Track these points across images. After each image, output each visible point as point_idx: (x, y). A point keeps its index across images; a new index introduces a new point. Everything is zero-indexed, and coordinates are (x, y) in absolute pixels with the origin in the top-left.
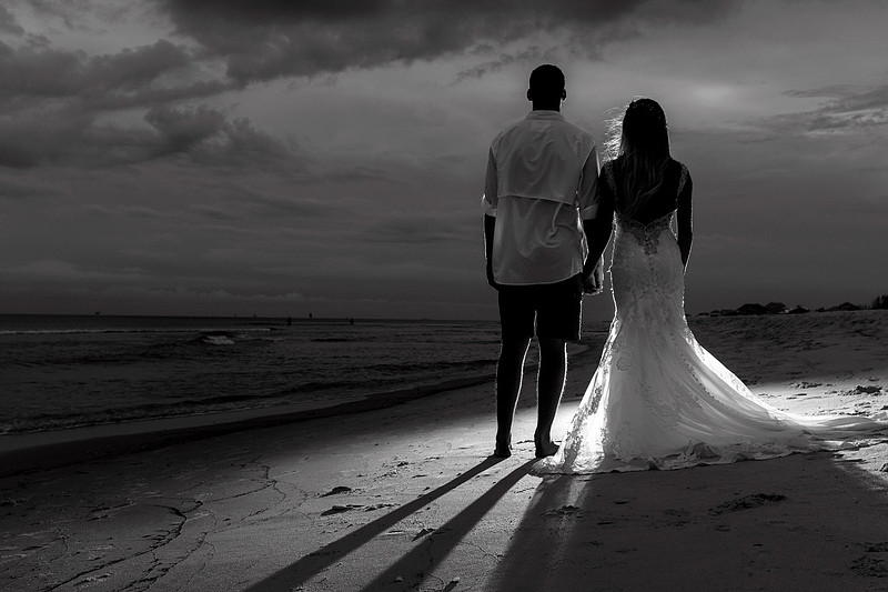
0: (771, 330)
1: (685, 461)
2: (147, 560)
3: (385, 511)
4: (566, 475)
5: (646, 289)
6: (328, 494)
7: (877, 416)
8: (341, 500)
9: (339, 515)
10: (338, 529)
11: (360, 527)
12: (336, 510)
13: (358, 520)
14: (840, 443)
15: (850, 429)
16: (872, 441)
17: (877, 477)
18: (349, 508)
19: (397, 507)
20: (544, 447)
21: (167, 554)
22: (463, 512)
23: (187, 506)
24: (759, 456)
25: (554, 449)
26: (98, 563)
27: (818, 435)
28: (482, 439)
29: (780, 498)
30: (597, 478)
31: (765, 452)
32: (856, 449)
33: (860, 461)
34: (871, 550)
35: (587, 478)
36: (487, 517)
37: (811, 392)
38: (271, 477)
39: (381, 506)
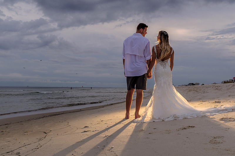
0: (195, 89)
1: (171, 119)
2: (37, 144)
3: (97, 132)
4: (142, 123)
5: (164, 77)
6: (83, 128)
7: (219, 108)
8: (86, 129)
9: (85, 133)
10: (85, 136)
11: (90, 136)
12: (85, 132)
13: (90, 134)
14: (209, 114)
15: (212, 111)
16: (217, 113)
17: (218, 122)
18: (88, 131)
19: (100, 131)
20: (137, 116)
21: (42, 143)
22: (116, 132)
23: (48, 131)
24: (189, 117)
25: (139, 116)
26: (24, 145)
27: (204, 112)
28: (122, 115)
29: (194, 127)
30: (150, 123)
31: (191, 117)
32: (213, 115)
33: (214, 118)
34: (214, 138)
35: (148, 123)
36: (122, 132)
37: (204, 103)
38: (69, 125)
39: (96, 131)
